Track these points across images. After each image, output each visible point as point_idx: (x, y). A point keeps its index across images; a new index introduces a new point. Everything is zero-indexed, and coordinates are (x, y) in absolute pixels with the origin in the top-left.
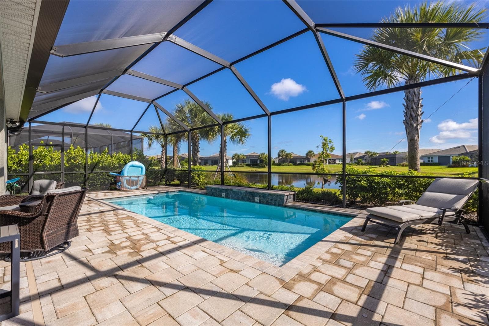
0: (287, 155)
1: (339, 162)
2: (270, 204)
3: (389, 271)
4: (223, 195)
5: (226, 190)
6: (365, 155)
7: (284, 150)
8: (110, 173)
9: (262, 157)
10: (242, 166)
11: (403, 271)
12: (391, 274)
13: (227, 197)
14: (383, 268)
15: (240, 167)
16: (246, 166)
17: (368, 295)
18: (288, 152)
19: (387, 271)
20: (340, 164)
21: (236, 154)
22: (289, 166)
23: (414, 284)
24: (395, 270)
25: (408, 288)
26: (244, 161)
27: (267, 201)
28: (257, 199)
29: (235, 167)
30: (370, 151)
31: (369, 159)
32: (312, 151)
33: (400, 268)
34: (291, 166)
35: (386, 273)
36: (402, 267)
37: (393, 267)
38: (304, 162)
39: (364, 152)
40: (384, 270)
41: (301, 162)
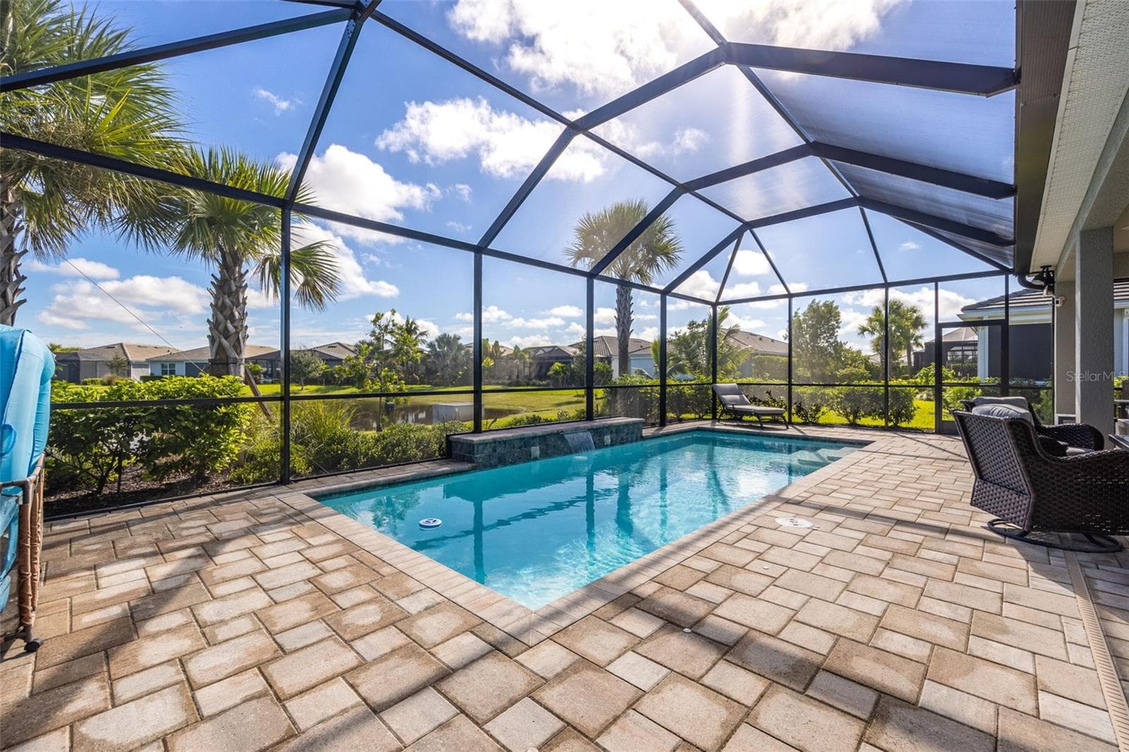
2: (627, 442)
4: (536, 451)
5: (543, 438)
13: (545, 454)
27: (622, 439)
28: (608, 439)
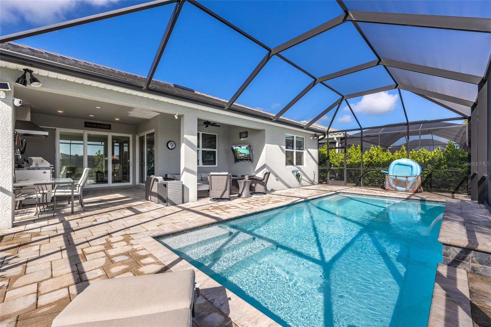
3: (78, 276)
8: (382, 171)
11: (63, 286)
12: (74, 275)
14: (85, 276)
17: (78, 255)
19: (80, 276)
23: (47, 279)
24: (72, 282)
25: (52, 274)
33: (68, 287)
35: (79, 272)
36: (67, 289)
37: (76, 283)
40: (83, 275)
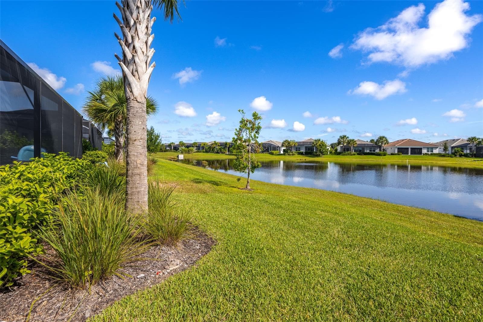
0: (349, 142)
1: (428, 151)
6: (468, 142)
7: (345, 136)
9: (316, 144)
10: (293, 155)
15: (291, 155)
16: (298, 154)
18: (351, 138)
20: (428, 154)
21: (286, 141)
22: (351, 155)
26: (298, 149)
29: (284, 155)
30: (477, 137)
31: (474, 148)
32: (384, 137)
34: (354, 156)
38: (374, 151)
39: (466, 139)
41: (370, 151)
